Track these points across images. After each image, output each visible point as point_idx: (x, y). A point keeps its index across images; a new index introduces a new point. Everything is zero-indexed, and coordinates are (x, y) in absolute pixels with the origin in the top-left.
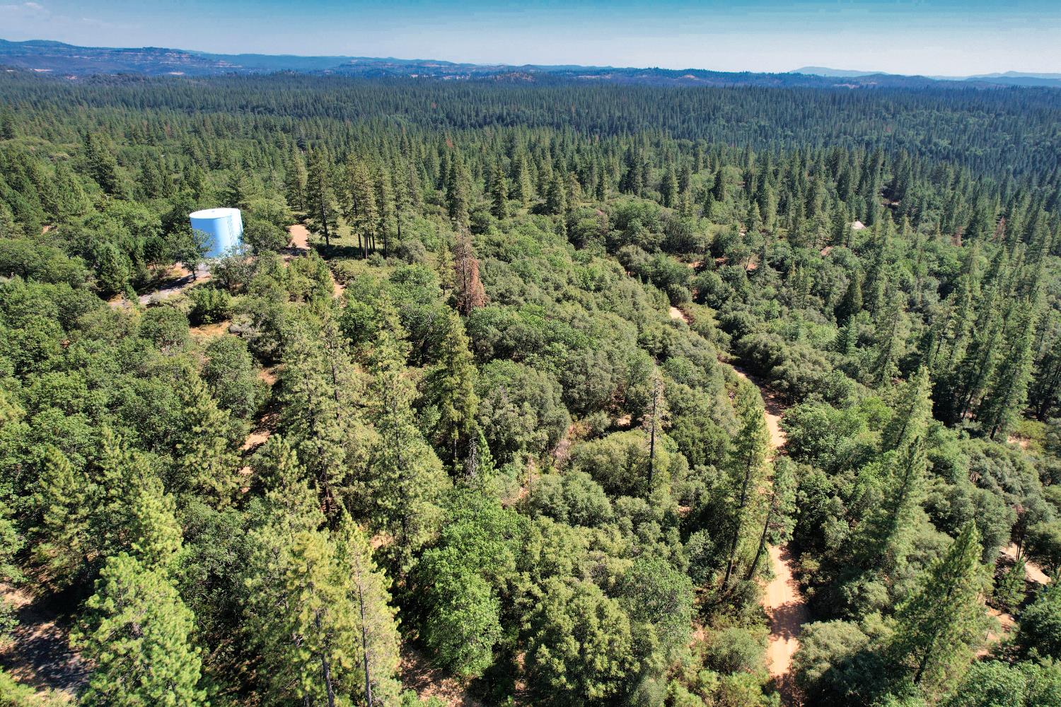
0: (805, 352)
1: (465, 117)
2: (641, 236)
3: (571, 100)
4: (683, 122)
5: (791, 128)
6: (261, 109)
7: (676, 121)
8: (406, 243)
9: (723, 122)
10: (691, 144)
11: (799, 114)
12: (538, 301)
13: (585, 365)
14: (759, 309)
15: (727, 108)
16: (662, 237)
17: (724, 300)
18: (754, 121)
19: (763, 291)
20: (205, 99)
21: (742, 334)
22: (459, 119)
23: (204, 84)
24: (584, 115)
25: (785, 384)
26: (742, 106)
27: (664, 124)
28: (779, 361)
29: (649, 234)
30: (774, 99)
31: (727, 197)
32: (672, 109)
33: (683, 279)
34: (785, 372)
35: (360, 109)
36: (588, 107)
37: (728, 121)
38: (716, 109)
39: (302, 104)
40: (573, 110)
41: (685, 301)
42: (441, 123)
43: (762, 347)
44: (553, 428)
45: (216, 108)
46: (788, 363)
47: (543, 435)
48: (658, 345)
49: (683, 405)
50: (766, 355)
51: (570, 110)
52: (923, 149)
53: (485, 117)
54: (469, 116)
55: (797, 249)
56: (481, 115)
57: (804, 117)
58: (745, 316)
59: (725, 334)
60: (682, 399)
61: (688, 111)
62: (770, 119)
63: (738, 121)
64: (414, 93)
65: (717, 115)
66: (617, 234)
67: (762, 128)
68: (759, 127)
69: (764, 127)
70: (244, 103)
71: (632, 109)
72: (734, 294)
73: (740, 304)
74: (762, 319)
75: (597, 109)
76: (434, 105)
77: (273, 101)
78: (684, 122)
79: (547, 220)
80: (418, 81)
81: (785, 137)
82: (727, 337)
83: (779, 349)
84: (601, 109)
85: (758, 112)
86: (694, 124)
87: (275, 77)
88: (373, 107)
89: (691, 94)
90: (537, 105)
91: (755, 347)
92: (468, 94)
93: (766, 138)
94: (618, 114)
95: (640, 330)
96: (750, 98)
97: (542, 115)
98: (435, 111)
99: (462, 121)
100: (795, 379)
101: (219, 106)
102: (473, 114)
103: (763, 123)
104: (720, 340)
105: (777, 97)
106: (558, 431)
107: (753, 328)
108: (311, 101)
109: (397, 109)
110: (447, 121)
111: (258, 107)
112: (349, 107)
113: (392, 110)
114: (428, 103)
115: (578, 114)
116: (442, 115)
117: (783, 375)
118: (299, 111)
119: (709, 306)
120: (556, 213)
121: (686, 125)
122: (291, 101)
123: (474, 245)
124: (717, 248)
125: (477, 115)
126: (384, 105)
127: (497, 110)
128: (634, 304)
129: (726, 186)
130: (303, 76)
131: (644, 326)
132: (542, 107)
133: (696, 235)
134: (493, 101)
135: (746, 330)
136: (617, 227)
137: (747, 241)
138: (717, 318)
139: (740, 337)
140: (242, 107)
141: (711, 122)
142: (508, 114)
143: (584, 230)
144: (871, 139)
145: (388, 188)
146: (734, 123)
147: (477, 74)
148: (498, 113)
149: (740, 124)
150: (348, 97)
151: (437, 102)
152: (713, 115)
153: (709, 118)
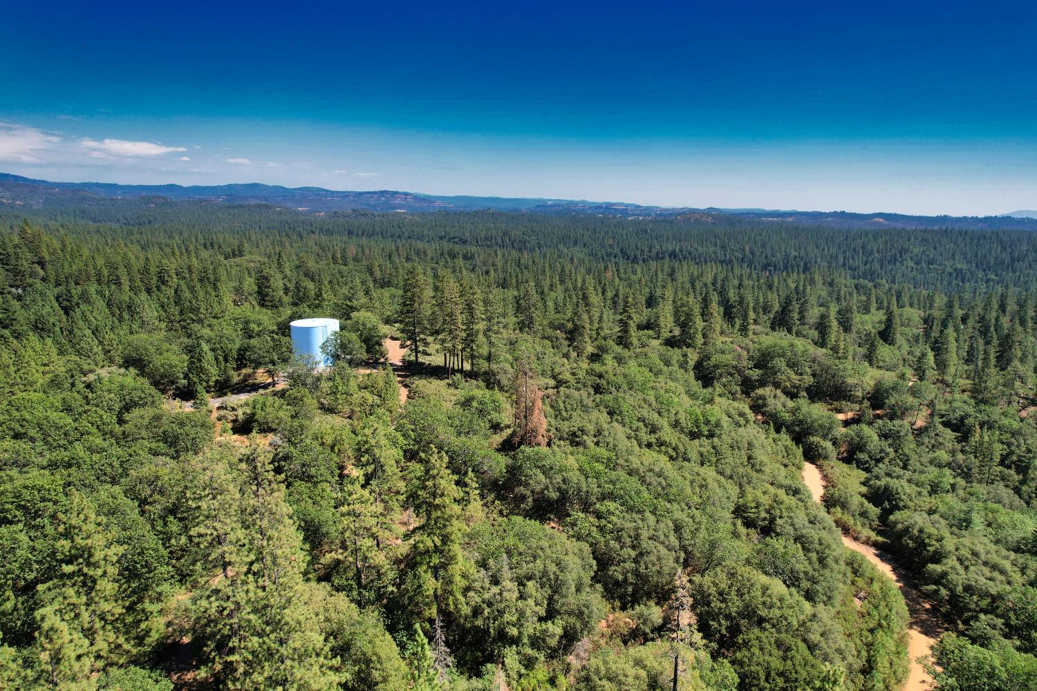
0: (980, 549)
1: (638, 253)
2: (784, 377)
3: (746, 240)
5: (996, 271)
7: (858, 262)
8: (494, 366)
9: (911, 264)
11: (1006, 257)
12: (611, 446)
13: (637, 537)
14: (923, 478)
15: (917, 250)
16: (809, 380)
17: (879, 461)
18: (949, 263)
19: (931, 455)
20: (412, 231)
21: (896, 508)
22: (633, 254)
23: (417, 219)
24: (758, 254)
25: (944, 592)
26: (935, 248)
27: (844, 265)
28: (937, 558)
29: (793, 376)
30: (975, 241)
31: (900, 340)
32: (854, 250)
33: (826, 432)
34: (944, 575)
35: (542, 243)
36: (764, 246)
37: (917, 263)
38: (903, 251)
39: (491, 236)
40: (747, 248)
41: (826, 458)
42: (615, 257)
43: (916, 532)
44: (572, 620)
45: (420, 238)
46: (952, 562)
47: (555, 629)
48: (763, 515)
49: (763, 612)
50: (922, 545)
51: (743, 250)
53: (658, 253)
54: (643, 251)
55: (982, 407)
56: (654, 251)
57: (1013, 260)
58: (902, 486)
59: (871, 506)
60: (764, 603)
61: (872, 253)
62: (969, 262)
63: (929, 263)
64: (595, 229)
65: (904, 257)
66: (755, 374)
67: (959, 272)
68: (955, 270)
69: (961, 269)
70: (443, 235)
71: (809, 249)
72: (892, 455)
73: (897, 469)
74: (925, 492)
75: (772, 248)
76: (611, 241)
77: (467, 234)
78: (866, 264)
79: (675, 354)
80: (602, 220)
81: (988, 281)
82: (874, 511)
83: (940, 540)
84: (777, 248)
85: (953, 255)
86: (877, 266)
87: (477, 214)
88: (555, 241)
89: (876, 235)
90: (710, 243)
91: (906, 531)
92: (646, 232)
93: (963, 281)
94: (794, 253)
95: (742, 494)
96: (945, 241)
97: (715, 252)
98: (611, 247)
99: (635, 255)
100: (960, 589)
101: (423, 236)
102: (647, 249)
103: (959, 266)
104: (864, 514)
105: (979, 239)
106: (578, 626)
107: (910, 504)
108: (500, 235)
109: (576, 243)
111: (454, 238)
112: (533, 240)
113: (572, 243)
114: (606, 239)
115: (753, 253)
116: (617, 250)
117: (941, 579)
118: (488, 242)
119: (858, 467)
120: (688, 346)
121: (868, 266)
122: (483, 234)
123: (573, 374)
124: (877, 398)
125: (650, 251)
126: (564, 239)
127: (670, 247)
128: (750, 458)
129: (899, 329)
130: (501, 214)
131: (748, 489)
132: (715, 245)
133: (850, 381)
134: (668, 239)
135: (901, 504)
136: (756, 366)
137: (914, 392)
138: (864, 484)
139: (891, 512)
140: (441, 238)
141: (898, 264)
142: (681, 251)
143: (716, 366)
145: (479, 309)
146: (924, 265)
147: (660, 215)
148: (670, 249)
149: (932, 266)
150: (533, 232)
151: (614, 238)
152: (901, 257)
153: (896, 260)
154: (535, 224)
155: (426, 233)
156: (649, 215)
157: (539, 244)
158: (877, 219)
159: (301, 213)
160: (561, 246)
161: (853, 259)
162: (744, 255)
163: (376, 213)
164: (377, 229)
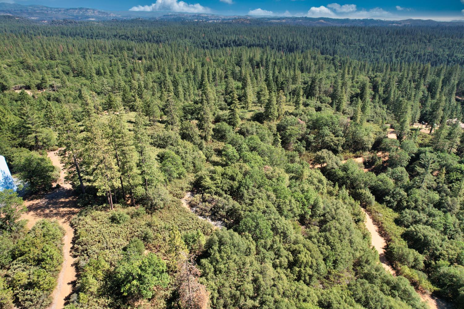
1: (218, 41)
3: (268, 33)
4: (323, 44)
5: (376, 47)
6: (124, 37)
9: (342, 44)
10: (331, 57)
11: (380, 40)
15: (344, 37)
18: (358, 44)
20: (99, 32)
22: (215, 42)
23: (101, 24)
24: (274, 41)
26: (351, 36)
27: (314, 45)
35: (169, 37)
36: (277, 36)
37: (345, 44)
38: (339, 38)
39: (142, 34)
40: (269, 38)
42: (206, 44)
45: (103, 36)
51: (268, 38)
52: (450, 59)
53: (227, 41)
54: (220, 41)
56: (225, 40)
57: (382, 42)
61: (325, 39)
62: (365, 43)
63: (350, 44)
64: (194, 29)
65: (339, 40)
67: (362, 48)
68: (361, 47)
69: (363, 47)
70: (116, 34)
75: (281, 38)
76: (203, 35)
77: (129, 33)
80: (197, 23)
81: (374, 52)
84: (283, 37)
85: (359, 39)
86: (328, 46)
87: (133, 21)
88: (175, 36)
89: (325, 30)
90: (252, 35)
92: (219, 29)
94: (291, 40)
96: (354, 32)
97: (255, 40)
98: (203, 38)
102: (222, 40)
103: (362, 45)
108: (146, 33)
109: (186, 37)
110: (209, 43)
111: (122, 36)
112: (164, 37)
113: (184, 38)
114: (201, 34)
115: (272, 40)
116: (207, 40)
118: (140, 39)
121: (324, 46)
122: (137, 33)
125: (223, 40)
126: (180, 35)
127: (233, 37)
130: (145, 21)
132: (254, 36)
140: (115, 36)
142: (238, 40)
144: (421, 54)
146: (348, 45)
147: (224, 19)
148: (233, 39)
149: (351, 45)
150: (163, 31)
151: (205, 33)
152: (337, 41)
153: (336, 43)
154: (164, 27)
155: (106, 33)
156: (219, 20)
157: (167, 37)
158: (321, 21)
159: (33, 21)
160: (178, 39)
161: (318, 43)
162: (268, 42)
163: (77, 21)
164: (78, 31)
